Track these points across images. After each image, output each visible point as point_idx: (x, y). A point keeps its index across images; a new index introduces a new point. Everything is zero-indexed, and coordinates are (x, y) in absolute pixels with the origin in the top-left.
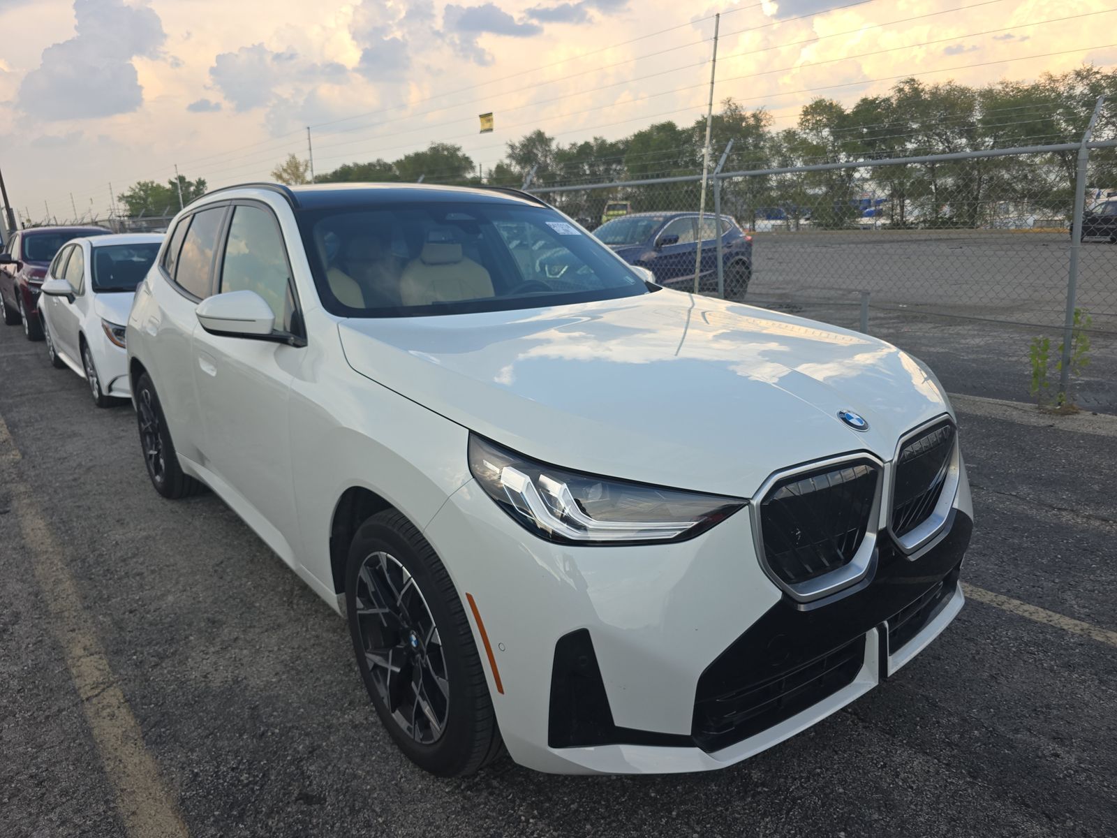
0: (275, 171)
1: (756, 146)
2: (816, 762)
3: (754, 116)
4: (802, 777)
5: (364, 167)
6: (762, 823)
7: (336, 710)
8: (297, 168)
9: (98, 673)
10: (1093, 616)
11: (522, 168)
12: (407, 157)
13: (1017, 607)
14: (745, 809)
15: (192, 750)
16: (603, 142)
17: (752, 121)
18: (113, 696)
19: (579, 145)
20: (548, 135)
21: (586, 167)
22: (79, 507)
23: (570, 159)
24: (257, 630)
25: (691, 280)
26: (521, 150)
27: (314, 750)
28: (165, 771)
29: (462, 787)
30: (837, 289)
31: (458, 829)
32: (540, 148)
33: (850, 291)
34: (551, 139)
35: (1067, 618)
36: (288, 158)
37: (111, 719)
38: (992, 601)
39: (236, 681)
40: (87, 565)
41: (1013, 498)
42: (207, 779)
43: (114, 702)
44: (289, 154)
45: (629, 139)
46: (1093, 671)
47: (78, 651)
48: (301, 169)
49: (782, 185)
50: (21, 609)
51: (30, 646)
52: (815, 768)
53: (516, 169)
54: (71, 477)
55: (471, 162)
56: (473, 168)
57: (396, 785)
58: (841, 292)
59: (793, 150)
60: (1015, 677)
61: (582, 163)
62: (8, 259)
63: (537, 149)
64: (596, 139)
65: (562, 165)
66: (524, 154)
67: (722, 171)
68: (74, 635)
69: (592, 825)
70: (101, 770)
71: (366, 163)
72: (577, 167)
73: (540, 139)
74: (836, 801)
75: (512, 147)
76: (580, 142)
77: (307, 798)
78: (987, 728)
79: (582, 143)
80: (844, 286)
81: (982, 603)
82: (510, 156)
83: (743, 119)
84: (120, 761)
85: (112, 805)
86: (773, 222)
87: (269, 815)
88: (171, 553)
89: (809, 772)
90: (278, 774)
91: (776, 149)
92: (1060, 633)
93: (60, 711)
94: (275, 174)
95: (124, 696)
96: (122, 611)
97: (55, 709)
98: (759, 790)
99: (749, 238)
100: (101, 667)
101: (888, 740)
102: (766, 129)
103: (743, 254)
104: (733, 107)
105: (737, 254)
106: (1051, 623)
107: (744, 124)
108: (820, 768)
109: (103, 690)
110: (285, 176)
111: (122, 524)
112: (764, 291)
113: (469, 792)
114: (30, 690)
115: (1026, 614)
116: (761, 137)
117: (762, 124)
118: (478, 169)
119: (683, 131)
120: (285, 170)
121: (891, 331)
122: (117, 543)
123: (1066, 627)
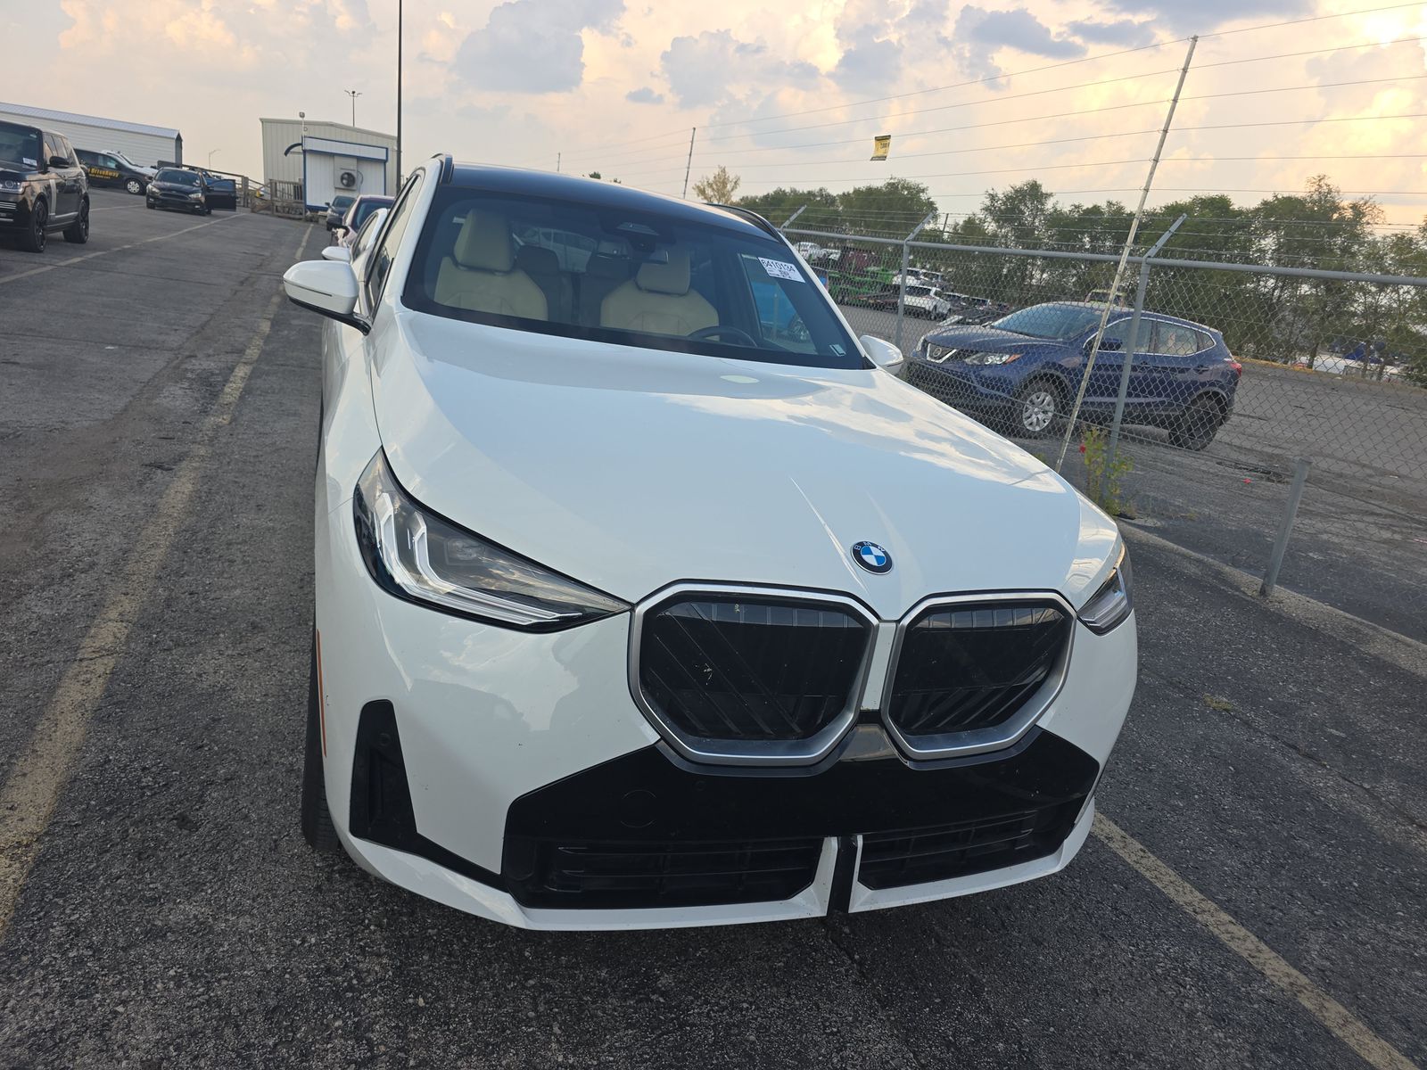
0: (699, 184)
1: (1345, 250)
2: (752, 996)
3: (1354, 207)
4: (717, 1004)
5: (803, 194)
6: (621, 1034)
7: (288, 749)
8: (724, 184)
9: (111, 639)
10: (1328, 973)
11: (1000, 227)
12: (857, 192)
13: (1219, 923)
14: (615, 1010)
15: (125, 738)
16: (1120, 210)
17: (1349, 214)
18: (104, 665)
19: (1084, 208)
20: (1044, 190)
21: (1087, 239)
22: (236, 482)
23: (1066, 225)
24: (288, 648)
25: (1113, 404)
26: (1004, 203)
27: (232, 779)
28: (84, 748)
29: (336, 868)
30: (1364, 466)
31: (291, 906)
32: (1029, 205)
33: (1384, 473)
34: (1049, 195)
35: (1283, 962)
36: (717, 171)
37: (83, 685)
38: (1190, 904)
39: (223, 689)
40: (194, 538)
41: (1360, 792)
42: (113, 769)
43: (101, 670)
44: (720, 167)
45: (1158, 211)
46: (1253, 1040)
47: (113, 614)
48: (729, 187)
49: (1373, 312)
50: (102, 561)
51: (79, 596)
52: (744, 1001)
53: (991, 227)
54: (255, 454)
55: (936, 209)
56: (935, 217)
57: (275, 841)
58: (1369, 471)
59: (1402, 263)
60: (1127, 1003)
61: (1083, 233)
62: (338, 223)
63: (1025, 205)
64: (1110, 204)
65: (1053, 232)
66: (1007, 209)
67: (1157, 256)
68: (123, 598)
69: (430, 957)
70: (32, 727)
71: (806, 192)
72: (1075, 238)
73: (1033, 193)
74: (733, 1047)
75: (993, 197)
76: (1087, 205)
77: (183, 821)
78: (1021, 1046)
79: (1090, 206)
80: (1378, 464)
81: (1171, 901)
82: (986, 209)
83: (1336, 208)
84: (56, 724)
85: (14, 761)
86: (1349, 362)
87: (135, 824)
88: (276, 550)
89: (732, 1003)
90: (180, 788)
91: (1375, 257)
92: (1252, 974)
93: (48, 662)
94: (698, 187)
95: (114, 668)
96: (183, 591)
97: (47, 658)
98: (654, 997)
99: (1239, 365)
100: (119, 635)
101: (871, 1007)
102: (1367, 229)
103: (1222, 387)
104: (1325, 189)
105: (1212, 384)
106: (1251, 960)
107: (1335, 216)
108: (751, 1004)
109: (101, 656)
110: (709, 192)
111: (260, 509)
112: (1247, 445)
113: (337, 875)
114: (43, 635)
115: (1224, 937)
116: (1355, 237)
117: (1364, 220)
118: (941, 220)
119: (1240, 213)
120: (710, 185)
121: (1397, 537)
122: (238, 527)
123: (1268, 973)
